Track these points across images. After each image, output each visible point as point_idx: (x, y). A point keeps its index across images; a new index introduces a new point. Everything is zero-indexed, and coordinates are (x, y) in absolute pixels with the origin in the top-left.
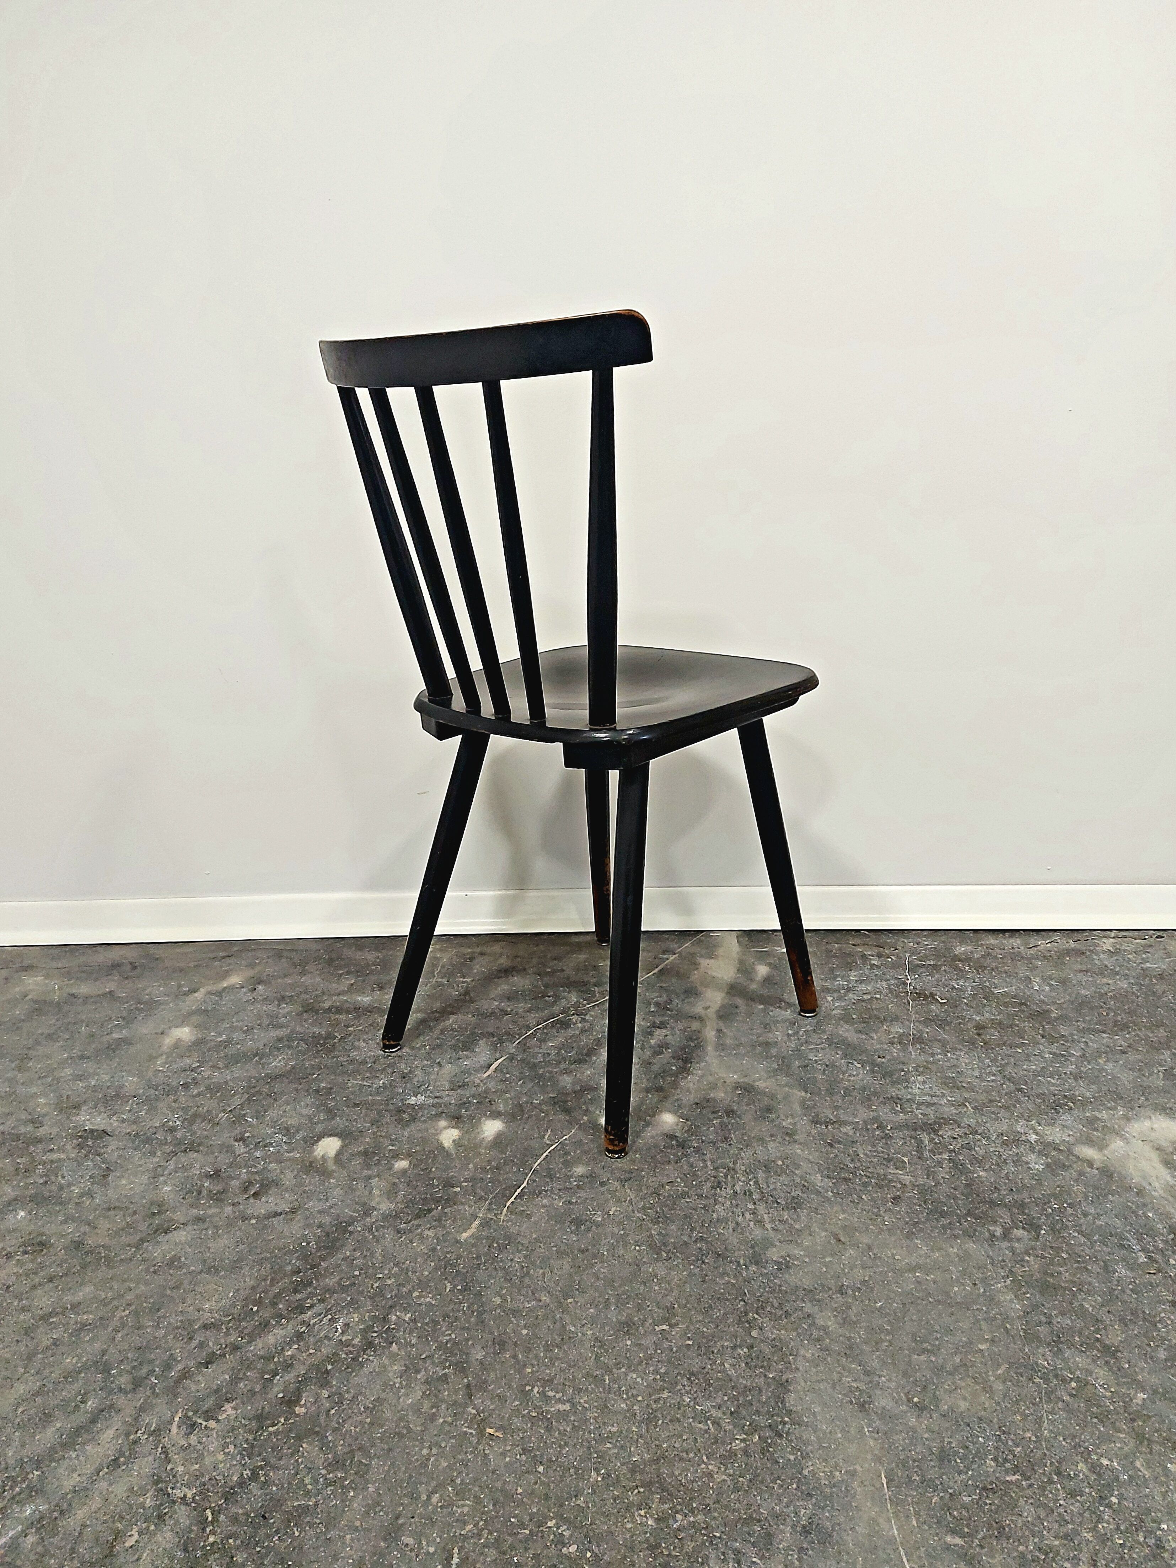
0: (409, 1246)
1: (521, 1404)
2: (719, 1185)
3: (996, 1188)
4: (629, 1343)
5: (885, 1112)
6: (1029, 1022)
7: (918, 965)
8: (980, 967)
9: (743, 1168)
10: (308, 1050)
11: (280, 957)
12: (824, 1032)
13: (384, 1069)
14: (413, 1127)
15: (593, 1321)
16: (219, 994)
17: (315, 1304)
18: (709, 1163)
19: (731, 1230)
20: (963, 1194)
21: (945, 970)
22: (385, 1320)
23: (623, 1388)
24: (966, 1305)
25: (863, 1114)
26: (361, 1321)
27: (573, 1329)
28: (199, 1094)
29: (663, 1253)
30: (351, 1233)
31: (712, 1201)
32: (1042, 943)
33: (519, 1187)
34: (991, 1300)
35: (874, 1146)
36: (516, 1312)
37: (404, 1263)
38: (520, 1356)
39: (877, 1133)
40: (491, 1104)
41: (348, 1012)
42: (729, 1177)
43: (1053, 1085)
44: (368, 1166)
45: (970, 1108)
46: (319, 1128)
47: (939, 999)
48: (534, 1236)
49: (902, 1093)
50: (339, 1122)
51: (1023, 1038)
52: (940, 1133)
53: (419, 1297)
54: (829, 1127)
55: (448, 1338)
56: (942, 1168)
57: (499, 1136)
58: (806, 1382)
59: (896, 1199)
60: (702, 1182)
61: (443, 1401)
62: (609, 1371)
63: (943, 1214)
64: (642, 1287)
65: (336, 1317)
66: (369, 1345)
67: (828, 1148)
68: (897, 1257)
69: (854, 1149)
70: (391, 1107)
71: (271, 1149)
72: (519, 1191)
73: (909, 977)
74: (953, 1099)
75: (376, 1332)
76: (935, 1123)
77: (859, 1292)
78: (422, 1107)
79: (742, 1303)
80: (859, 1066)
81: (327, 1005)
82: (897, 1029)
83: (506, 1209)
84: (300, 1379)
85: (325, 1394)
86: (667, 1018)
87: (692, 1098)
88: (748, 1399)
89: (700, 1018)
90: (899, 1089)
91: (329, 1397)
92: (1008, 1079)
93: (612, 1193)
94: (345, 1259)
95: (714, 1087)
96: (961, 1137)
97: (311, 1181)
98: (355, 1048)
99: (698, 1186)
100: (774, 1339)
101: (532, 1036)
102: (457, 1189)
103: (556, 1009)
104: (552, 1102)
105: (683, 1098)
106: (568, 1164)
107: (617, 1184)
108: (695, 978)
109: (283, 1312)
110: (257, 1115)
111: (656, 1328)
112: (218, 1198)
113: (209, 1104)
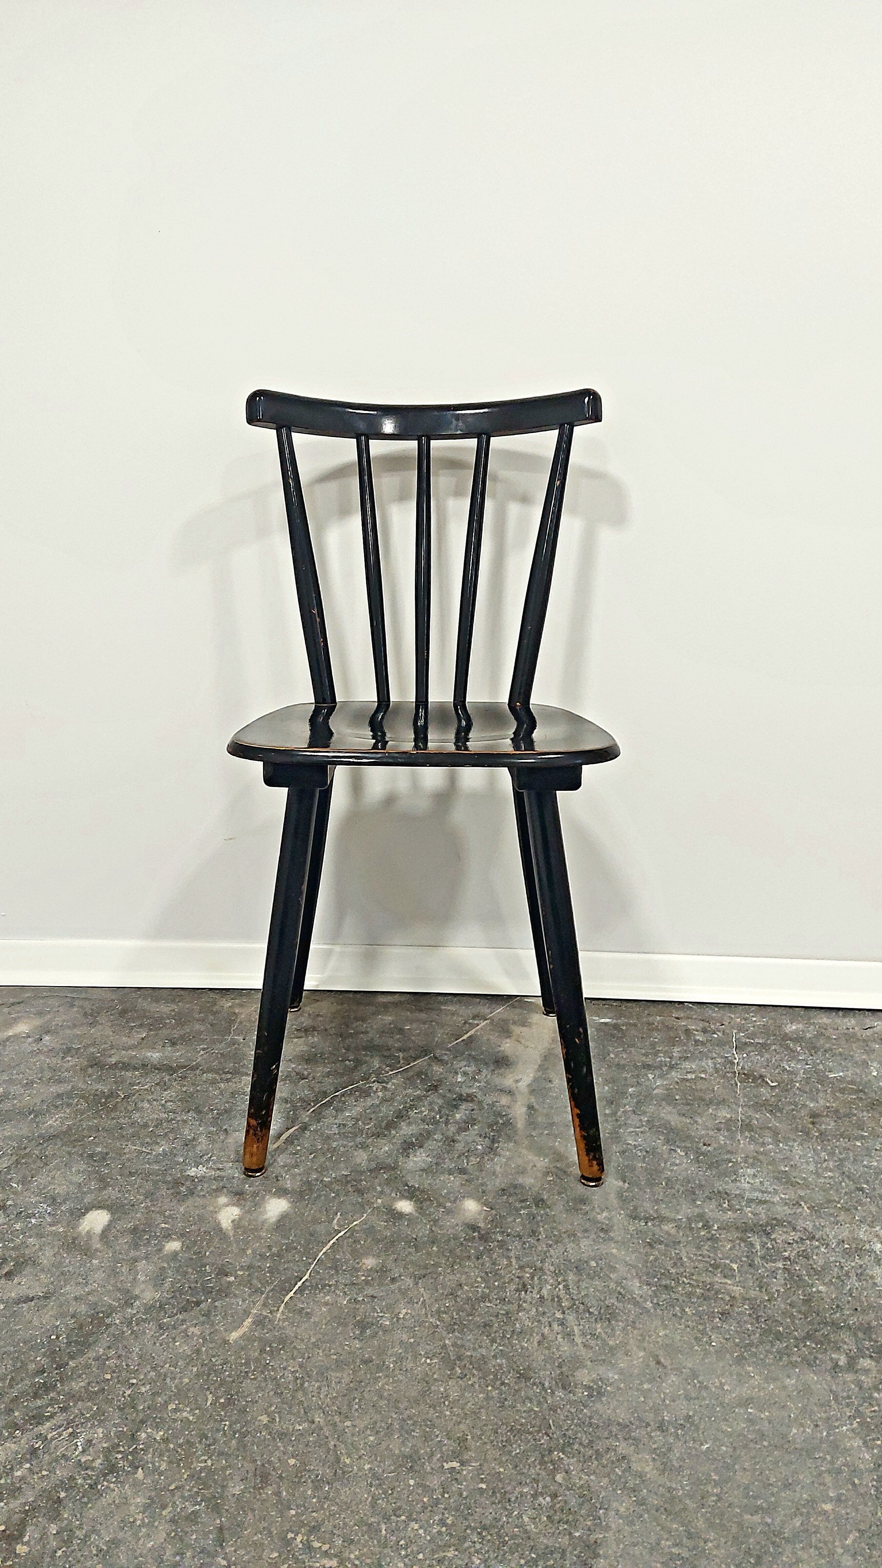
0: (171, 1345)
1: (280, 1556)
2: (524, 1288)
3: (838, 1306)
4: (412, 1482)
5: (710, 1209)
6: (868, 1111)
7: (746, 1043)
8: (813, 1048)
9: (552, 1268)
10: (88, 1109)
11: (72, 1006)
12: (644, 1113)
13: (166, 1134)
14: (189, 1202)
15: (373, 1450)
16: (4, 1043)
17: (56, 1413)
18: (514, 1261)
19: (536, 1343)
20: (798, 1312)
21: (775, 1050)
22: (133, 1438)
23: (402, 1542)
24: (806, 1452)
25: (686, 1210)
26: (106, 1437)
27: (348, 1461)
29: (457, 1369)
30: (108, 1326)
31: (515, 1307)
32: (879, 1025)
33: (301, 1279)
34: (835, 1446)
35: (699, 1248)
36: (284, 1435)
37: (162, 1367)
38: (284, 1493)
39: (702, 1233)
40: (278, 1180)
41: (135, 1069)
42: (536, 1279)
44: (136, 1247)
45: (806, 1208)
46: (88, 1199)
47: (769, 1082)
48: (313, 1340)
49: (730, 1187)
50: (111, 1193)
51: (863, 1130)
52: (772, 1237)
53: (175, 1410)
54: (650, 1224)
55: (203, 1465)
56: (776, 1278)
57: (284, 1217)
58: (618, 1545)
59: (725, 1315)
60: (505, 1283)
61: (189, 1546)
62: (387, 1518)
63: (778, 1336)
64: (432, 1411)
65: (78, 1431)
66: (112, 1468)
67: (648, 1249)
68: (725, 1388)
69: (677, 1251)
70: (169, 1179)
71: (33, 1221)
72: (299, 1284)
73: (736, 1056)
74: (786, 1197)
75: (120, 1452)
76: (767, 1224)
77: (682, 1430)
78: (202, 1179)
79: (546, 1437)
80: (683, 1154)
81: (113, 1060)
82: (724, 1113)
83: (283, 1305)
84: (27, 1508)
85: (53, 1529)
86: (474, 1090)
87: (498, 1182)
88: (549, 1563)
89: (510, 1092)
90: (726, 1183)
91: (58, 1533)
92: (849, 1177)
93: (404, 1293)
94: (97, 1359)
95: (522, 1172)
96: (797, 1242)
97: (71, 1261)
98: (137, 1109)
99: (502, 1288)
100: (581, 1487)
101: (329, 1104)
102: (232, 1279)
103: (356, 1075)
104: (344, 1181)
105: (488, 1183)
106: (357, 1255)
107: (410, 1282)
108: (507, 1046)
109: (19, 1421)
110: (24, 1181)
111: (445, 1464)
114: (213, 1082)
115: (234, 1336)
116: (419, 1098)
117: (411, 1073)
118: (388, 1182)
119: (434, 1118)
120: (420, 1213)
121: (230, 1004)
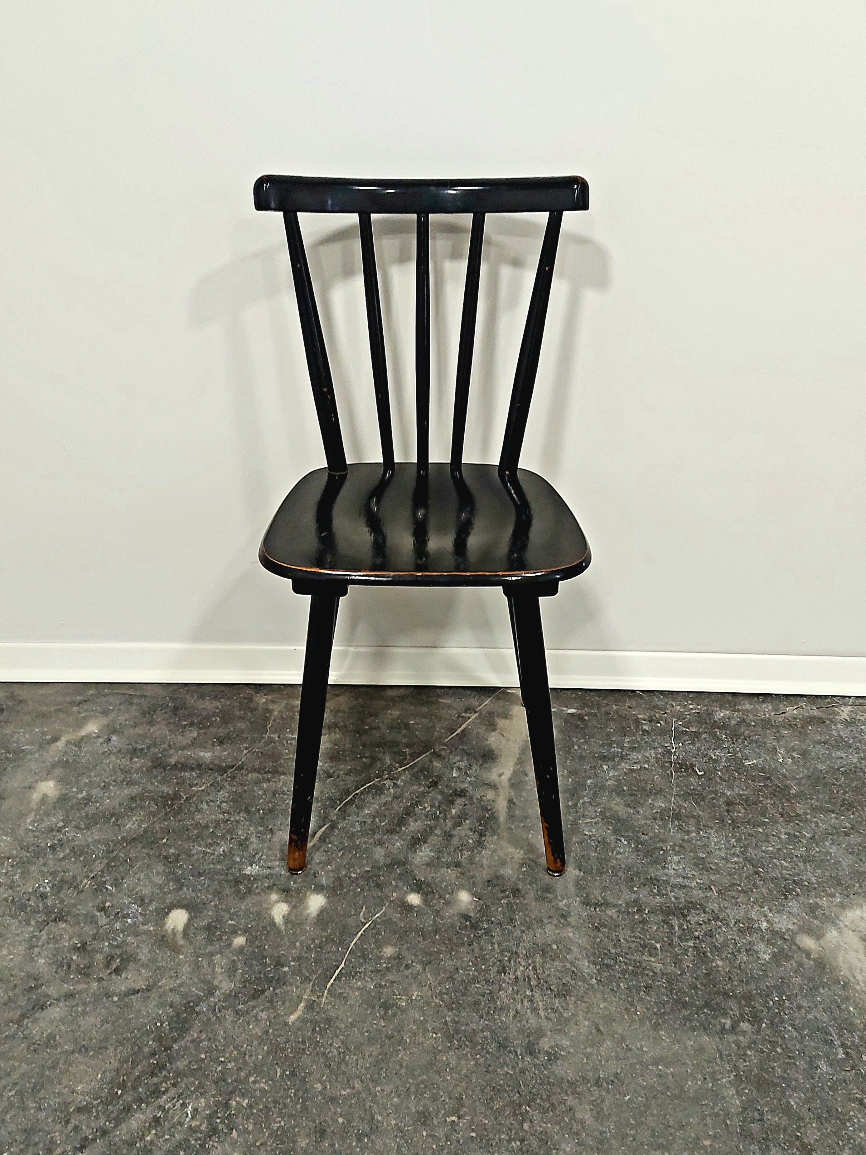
0: (246, 1028)
2: (504, 970)
3: (730, 978)
4: (425, 1134)
5: (643, 895)
6: (771, 799)
7: (683, 732)
8: (735, 736)
10: (159, 811)
11: (131, 704)
12: (599, 804)
13: (224, 835)
14: (249, 900)
15: (397, 1109)
16: (78, 743)
17: (169, 1088)
18: (496, 946)
19: (511, 1018)
20: (702, 984)
21: (705, 738)
22: (227, 1106)
24: (696, 1100)
25: (626, 896)
26: (207, 1106)
27: (380, 1118)
28: (64, 858)
29: (455, 1041)
30: (198, 1013)
31: (498, 987)
32: (790, 710)
33: (338, 968)
34: (717, 1095)
35: (633, 930)
36: (334, 1099)
37: (242, 1046)
38: (337, 1145)
39: (636, 917)
40: (315, 877)
41: (192, 769)
42: (512, 961)
43: (786, 868)
44: (211, 942)
45: (715, 891)
46: (169, 899)
47: (698, 771)
48: (350, 1020)
49: (662, 874)
51: (766, 815)
52: (688, 918)
53: (254, 1082)
54: (598, 909)
55: (278, 1125)
56: (688, 955)
57: (322, 912)
59: (648, 988)
60: (490, 966)
63: (685, 1005)
64: (437, 1076)
65: (187, 1102)
66: (214, 1131)
67: (596, 932)
68: (645, 1049)
69: (617, 934)
70: (231, 878)
71: (129, 920)
72: (338, 972)
73: (674, 745)
74: (702, 881)
75: (219, 1118)
76: (685, 907)
77: (612, 1085)
78: (256, 878)
79: (517, 1095)
80: (626, 843)
81: (173, 760)
82: (661, 803)
83: (326, 991)
86: (466, 785)
87: (485, 874)
89: (495, 786)
90: (658, 870)
92: (749, 861)
93: (415, 977)
94: (193, 1041)
95: (503, 863)
96: (706, 923)
97: (164, 957)
98: (199, 811)
99: (487, 970)
100: (542, 1133)
101: (352, 801)
102: (286, 969)
103: (373, 773)
104: (367, 877)
105: (477, 875)
106: (379, 945)
107: (419, 967)
108: (493, 740)
109: (143, 1096)
110: (116, 884)
111: (447, 1119)
112: (85, 972)
113: (73, 869)
114: (258, 782)
115: (292, 1018)
116: (423, 794)
117: (416, 769)
118: (400, 877)
119: (435, 813)
120: (426, 905)
121: (264, 700)
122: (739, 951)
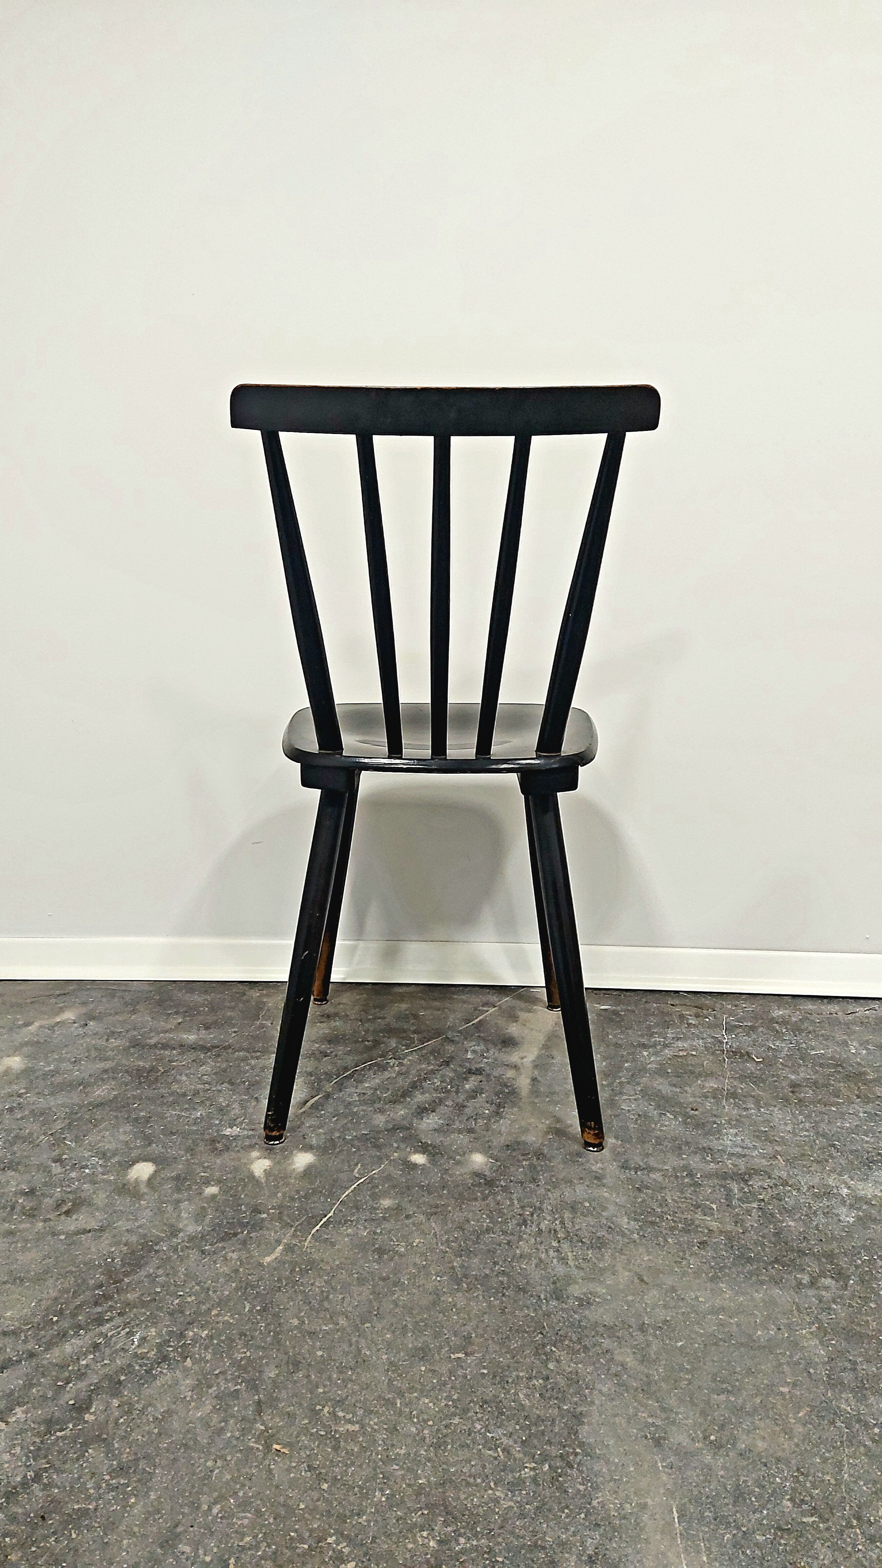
0: (212, 1267)
1: (310, 1423)
2: (525, 1222)
3: (805, 1238)
4: (423, 1369)
5: (695, 1161)
6: (845, 1083)
7: (735, 1026)
8: (797, 1029)
9: (549, 1208)
10: (132, 1081)
11: (113, 996)
12: (638, 1084)
13: (203, 1102)
14: (226, 1155)
15: (389, 1345)
16: (52, 1028)
17: (115, 1317)
18: (516, 1202)
19: (533, 1265)
20: (770, 1242)
21: (762, 1032)
22: (182, 1336)
23: (414, 1413)
24: (770, 1347)
25: (673, 1162)
26: (159, 1335)
27: (367, 1353)
28: (22, 1118)
29: (464, 1284)
30: (157, 1251)
31: (516, 1238)
32: (861, 1010)
33: (326, 1216)
34: (795, 1345)
35: (682, 1192)
36: (312, 1334)
37: (205, 1283)
38: (313, 1377)
39: (686, 1180)
40: (303, 1139)
41: (173, 1048)
42: (535, 1216)
43: (867, 1142)
44: (178, 1190)
45: (781, 1161)
46: (135, 1154)
47: (755, 1058)
48: (337, 1263)
49: (715, 1145)
50: (155, 1149)
51: (838, 1097)
52: (750, 1183)
53: (217, 1315)
54: (638, 1173)
55: (243, 1355)
56: (750, 1216)
57: (310, 1167)
58: (600, 1415)
59: (703, 1244)
60: (507, 1219)
61: (232, 1416)
62: (401, 1394)
63: (749, 1260)
64: (441, 1316)
65: (134, 1330)
66: (164, 1358)
67: (636, 1193)
68: (700, 1299)
69: (662, 1195)
70: (207, 1137)
71: (87, 1171)
72: (325, 1220)
73: (725, 1036)
74: (765, 1152)
75: (171, 1346)
76: (745, 1173)
77: (660, 1331)
78: (236, 1138)
79: (540, 1335)
80: (672, 1117)
81: (153, 1041)
82: (712, 1084)
83: (310, 1236)
84: (92, 1388)
85: (116, 1403)
86: (482, 1065)
87: (503, 1140)
88: (540, 1429)
89: (515, 1067)
90: (710, 1140)
91: (119, 1406)
92: (822, 1136)
93: (417, 1226)
94: (147, 1276)
95: (525, 1131)
96: (771, 1187)
97: (122, 1202)
98: (177, 1082)
99: (505, 1222)
100: (571, 1372)
101: (351, 1076)
102: (264, 1216)
103: (375, 1053)
104: (364, 1139)
105: (494, 1140)
106: (375, 1197)
107: (422, 1218)
108: (513, 1029)
109: (83, 1323)
110: (77, 1139)
111: (452, 1355)
112: (31, 1214)
113: (32, 1127)
114: (244, 1059)
115: (268, 1259)
116: (433, 1072)
118: (404, 1140)
119: (446, 1088)
120: (433, 1164)
121: (258, 994)
122: (815, 1213)
